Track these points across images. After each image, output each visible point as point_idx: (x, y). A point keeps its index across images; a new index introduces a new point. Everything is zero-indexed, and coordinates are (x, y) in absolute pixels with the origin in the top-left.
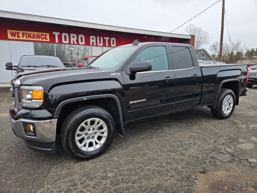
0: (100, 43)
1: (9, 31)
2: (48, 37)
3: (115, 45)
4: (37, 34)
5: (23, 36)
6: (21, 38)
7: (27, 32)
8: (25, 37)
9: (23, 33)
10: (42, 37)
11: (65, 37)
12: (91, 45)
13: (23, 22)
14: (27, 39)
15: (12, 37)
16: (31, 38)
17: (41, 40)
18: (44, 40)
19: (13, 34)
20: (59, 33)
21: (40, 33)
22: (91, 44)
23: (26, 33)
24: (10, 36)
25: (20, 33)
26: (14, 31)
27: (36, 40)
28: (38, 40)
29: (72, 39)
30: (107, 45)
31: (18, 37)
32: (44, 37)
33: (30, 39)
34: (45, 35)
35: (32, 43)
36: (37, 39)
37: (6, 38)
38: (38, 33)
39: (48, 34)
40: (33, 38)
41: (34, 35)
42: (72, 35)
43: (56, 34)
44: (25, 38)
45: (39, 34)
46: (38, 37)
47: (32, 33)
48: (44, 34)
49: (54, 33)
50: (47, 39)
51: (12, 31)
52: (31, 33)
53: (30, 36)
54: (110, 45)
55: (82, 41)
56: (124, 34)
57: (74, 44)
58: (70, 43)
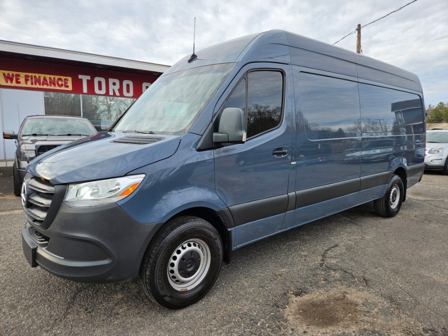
1: (1, 73)
2: (70, 84)
4: (50, 78)
5: (27, 80)
6: (23, 84)
7: (33, 75)
8: (29, 82)
9: (27, 77)
10: (60, 83)
11: (100, 83)
13: (28, 57)
14: (34, 86)
15: (7, 82)
16: (40, 85)
17: (57, 88)
18: (63, 88)
19: (8, 78)
20: (89, 78)
21: (57, 77)
25: (21, 76)
26: (11, 73)
27: (49, 87)
28: (53, 87)
29: (111, 87)
31: (19, 83)
32: (63, 83)
33: (38, 86)
34: (65, 79)
35: (41, 94)
36: (51, 86)
38: (52, 77)
39: (70, 79)
40: (43, 85)
41: (45, 79)
42: (111, 81)
43: (85, 78)
44: (29, 85)
45: (54, 78)
46: (53, 83)
47: (42, 76)
48: (63, 78)
49: (80, 77)
50: (67, 86)
51: (6, 72)
52: (39, 77)
53: (38, 81)
55: (128, 91)
57: (115, 95)
58: (107, 94)
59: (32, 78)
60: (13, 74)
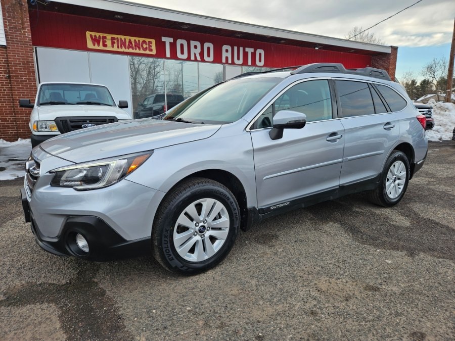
0: (238, 59)
1: (88, 34)
2: (154, 47)
3: (262, 63)
4: (135, 40)
5: (113, 43)
6: (109, 48)
7: (119, 36)
8: (115, 45)
9: (113, 39)
10: (145, 46)
11: (182, 46)
12: (224, 63)
14: (120, 50)
15: (94, 45)
16: (126, 48)
17: (142, 52)
18: (148, 52)
19: (95, 40)
20: (171, 40)
21: (141, 40)
22: (224, 61)
23: (117, 38)
24: (90, 44)
25: (107, 38)
26: (98, 34)
27: (134, 51)
28: (137, 51)
29: (193, 50)
30: (250, 63)
31: (105, 45)
32: (147, 46)
33: (123, 50)
34: (149, 42)
35: (126, 58)
36: (136, 49)
37: (84, 48)
38: (137, 39)
39: (153, 41)
40: (128, 49)
41: (130, 42)
42: (193, 43)
43: (168, 40)
44: (115, 49)
45: (139, 41)
46: (137, 46)
47: (128, 38)
48: (147, 40)
49: (164, 39)
50: (151, 50)
51: (93, 34)
52: (125, 39)
53: (123, 44)
54: (254, 63)
55: (209, 55)
56: (282, 42)
57: (196, 60)
58: (189, 59)
59: (118, 41)
60: (100, 36)
